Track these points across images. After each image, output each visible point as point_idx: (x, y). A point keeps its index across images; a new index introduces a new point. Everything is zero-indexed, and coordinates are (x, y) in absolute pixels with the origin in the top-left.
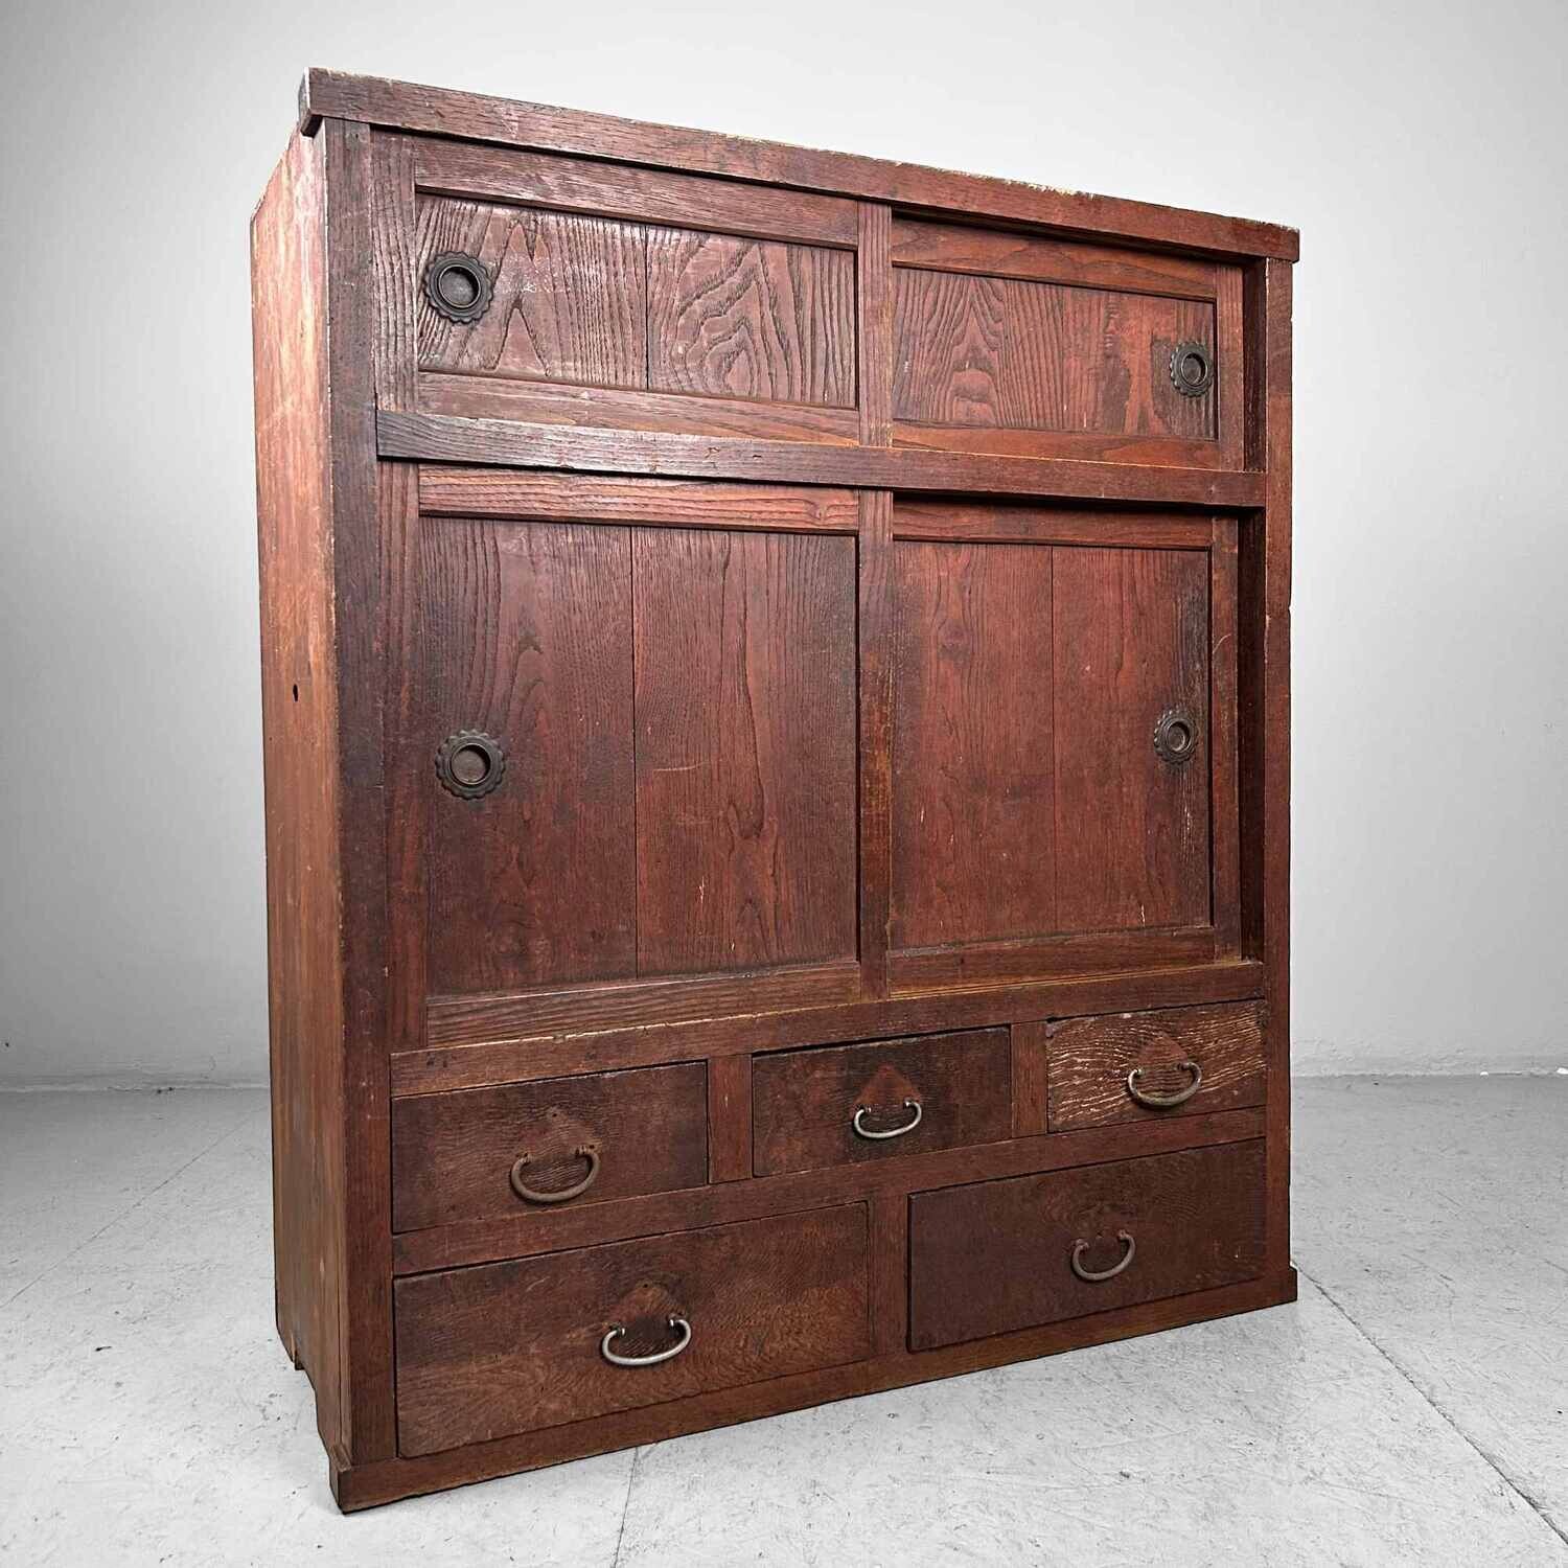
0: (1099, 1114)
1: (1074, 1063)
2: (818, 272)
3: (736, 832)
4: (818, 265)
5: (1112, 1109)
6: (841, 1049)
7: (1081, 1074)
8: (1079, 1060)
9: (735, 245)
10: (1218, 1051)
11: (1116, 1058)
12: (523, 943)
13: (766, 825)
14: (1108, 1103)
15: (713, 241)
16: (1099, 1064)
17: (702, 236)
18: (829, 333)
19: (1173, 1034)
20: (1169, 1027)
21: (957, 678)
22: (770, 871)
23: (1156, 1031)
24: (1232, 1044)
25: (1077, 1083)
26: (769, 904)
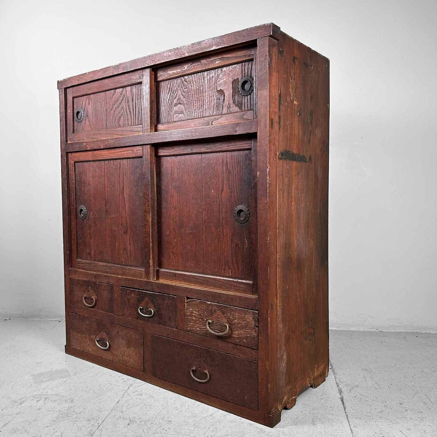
0: (199, 330)
1: (193, 313)
2: (137, 91)
3: (123, 232)
4: (136, 89)
5: (204, 331)
6: (137, 290)
7: (195, 317)
8: (195, 312)
9: (121, 89)
10: (238, 324)
11: (205, 315)
12: (90, 251)
13: (128, 231)
14: (202, 328)
15: (118, 90)
16: (200, 315)
17: (115, 90)
18: (139, 106)
19: (223, 313)
20: (222, 310)
21: (176, 194)
22: (129, 243)
23: (217, 310)
24: (243, 323)
25: (194, 319)
26: (129, 251)
